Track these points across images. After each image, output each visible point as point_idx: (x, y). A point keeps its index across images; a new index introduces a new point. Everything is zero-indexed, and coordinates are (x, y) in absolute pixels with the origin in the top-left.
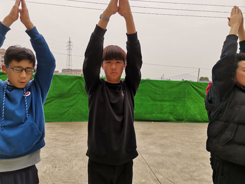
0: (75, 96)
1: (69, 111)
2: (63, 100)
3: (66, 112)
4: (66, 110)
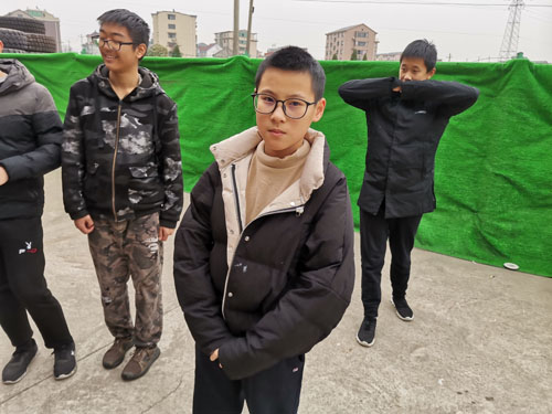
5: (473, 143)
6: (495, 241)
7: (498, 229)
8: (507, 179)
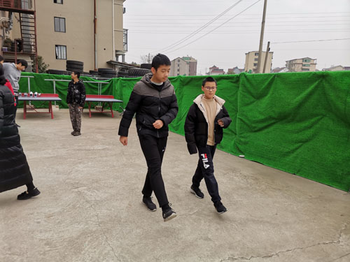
0: (313, 120)
1: (299, 150)
2: (289, 127)
3: (293, 151)
4: (292, 148)
5: (234, 106)
6: (240, 146)
7: (240, 141)
8: (241, 120)
